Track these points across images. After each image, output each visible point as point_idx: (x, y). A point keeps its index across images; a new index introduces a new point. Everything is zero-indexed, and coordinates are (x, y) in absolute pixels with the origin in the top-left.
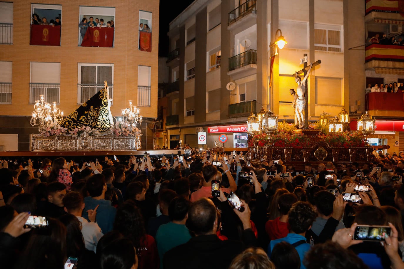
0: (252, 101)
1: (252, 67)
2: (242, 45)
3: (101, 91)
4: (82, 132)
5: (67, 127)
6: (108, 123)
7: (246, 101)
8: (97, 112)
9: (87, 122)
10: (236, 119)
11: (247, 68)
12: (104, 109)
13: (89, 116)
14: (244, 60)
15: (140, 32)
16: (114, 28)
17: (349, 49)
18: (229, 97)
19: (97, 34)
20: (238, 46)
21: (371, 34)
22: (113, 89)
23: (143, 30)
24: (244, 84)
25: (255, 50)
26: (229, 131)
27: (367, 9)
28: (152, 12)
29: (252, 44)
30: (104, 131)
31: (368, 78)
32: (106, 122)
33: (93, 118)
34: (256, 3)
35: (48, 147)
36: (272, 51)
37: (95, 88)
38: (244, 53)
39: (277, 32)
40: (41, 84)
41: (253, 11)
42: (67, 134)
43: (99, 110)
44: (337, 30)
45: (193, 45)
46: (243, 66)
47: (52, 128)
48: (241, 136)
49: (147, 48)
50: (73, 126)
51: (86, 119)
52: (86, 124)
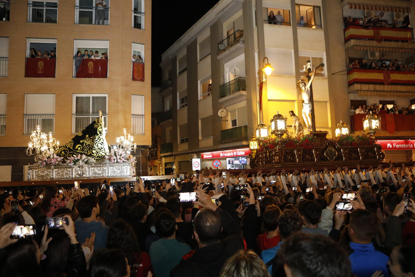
0: (243, 126)
1: (241, 93)
2: (232, 73)
3: (96, 121)
4: (78, 160)
5: (63, 155)
6: (103, 151)
7: (237, 126)
8: (92, 141)
9: (83, 150)
10: (229, 144)
11: (238, 95)
12: (99, 137)
13: (84, 145)
14: (234, 87)
15: (134, 63)
16: (108, 60)
17: (332, 74)
18: (221, 124)
19: (91, 66)
20: (227, 75)
21: (351, 60)
22: (107, 118)
23: (135, 61)
24: (236, 110)
25: (245, 78)
26: (222, 156)
27: (346, 37)
28: (144, 44)
29: (241, 72)
30: (100, 159)
31: (352, 101)
32: (102, 150)
33: (89, 147)
34: (243, 34)
35: (44, 176)
36: (260, 78)
37: (90, 118)
38: (234, 81)
39: (263, 59)
40: (36, 115)
41: (240, 41)
42: (63, 163)
43: (94, 139)
44: (320, 57)
45: (185, 75)
46: (233, 93)
47: (49, 158)
48: (234, 161)
49: (140, 78)
50: (68, 154)
51: (82, 148)
52: (82, 152)
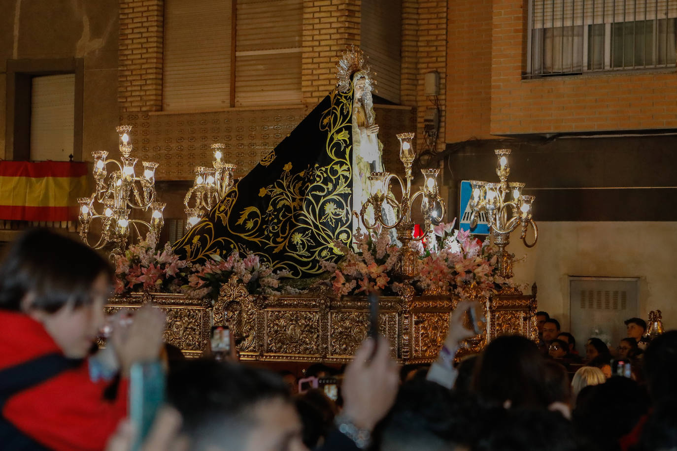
4: (227, 275)
8: (300, 188)
9: (260, 232)
12: (334, 172)
13: (271, 208)
30: (321, 271)
32: (336, 234)
33: (284, 216)
51: (260, 222)
52: (256, 240)
